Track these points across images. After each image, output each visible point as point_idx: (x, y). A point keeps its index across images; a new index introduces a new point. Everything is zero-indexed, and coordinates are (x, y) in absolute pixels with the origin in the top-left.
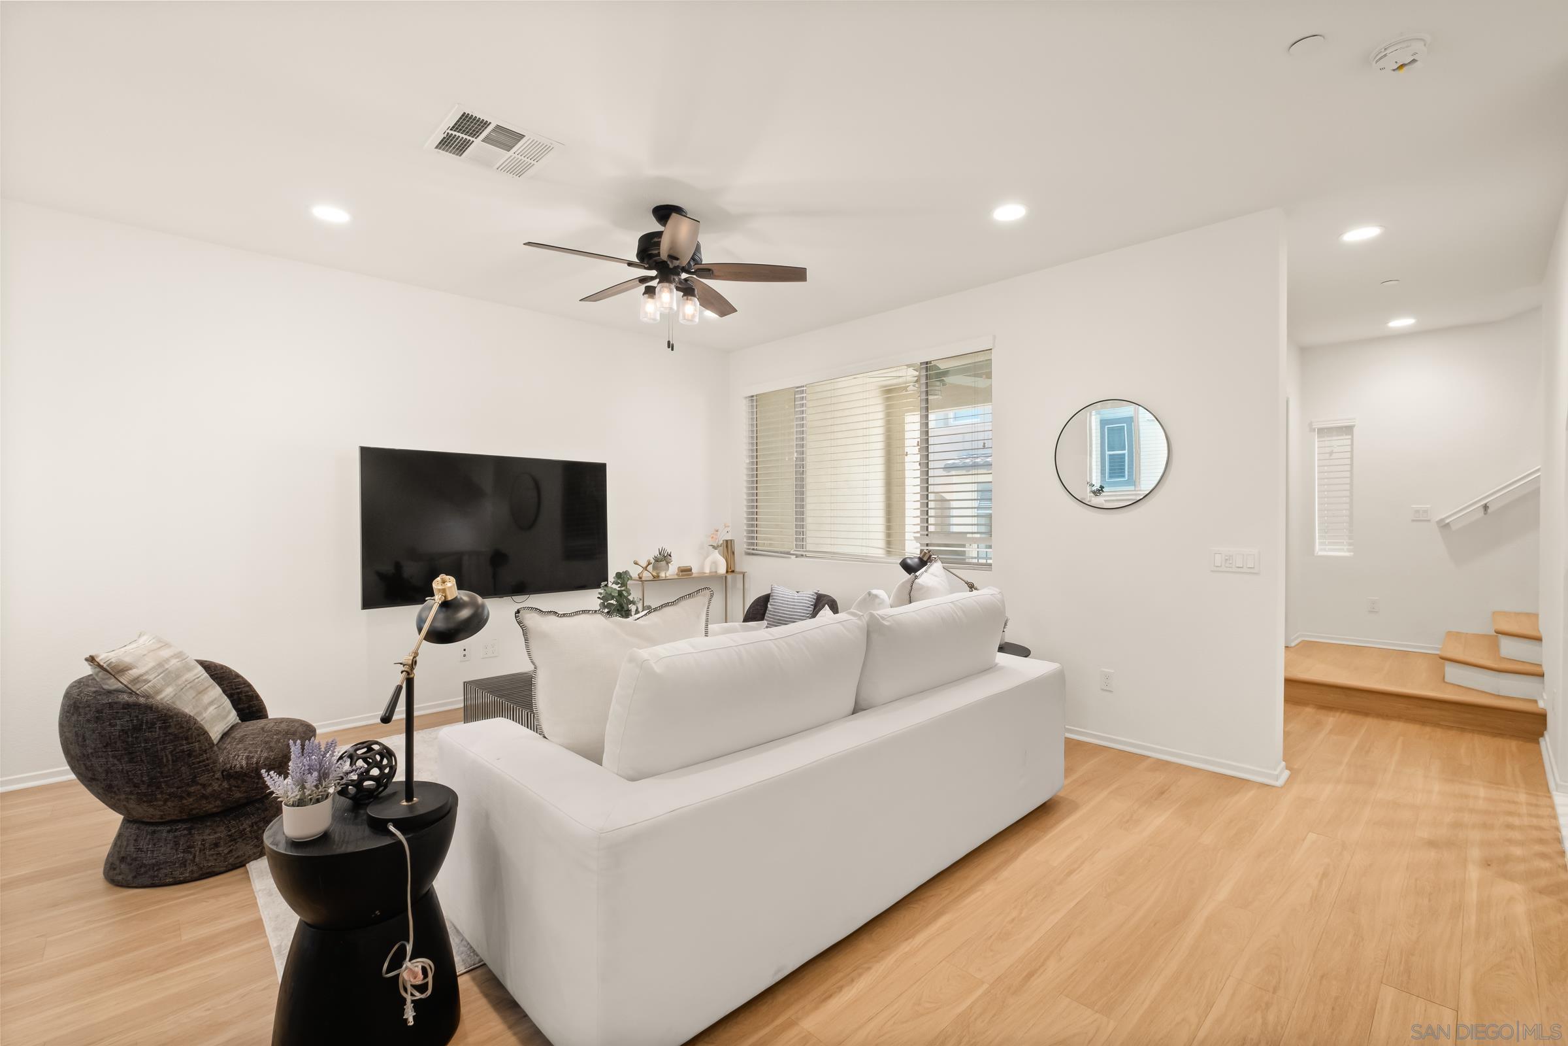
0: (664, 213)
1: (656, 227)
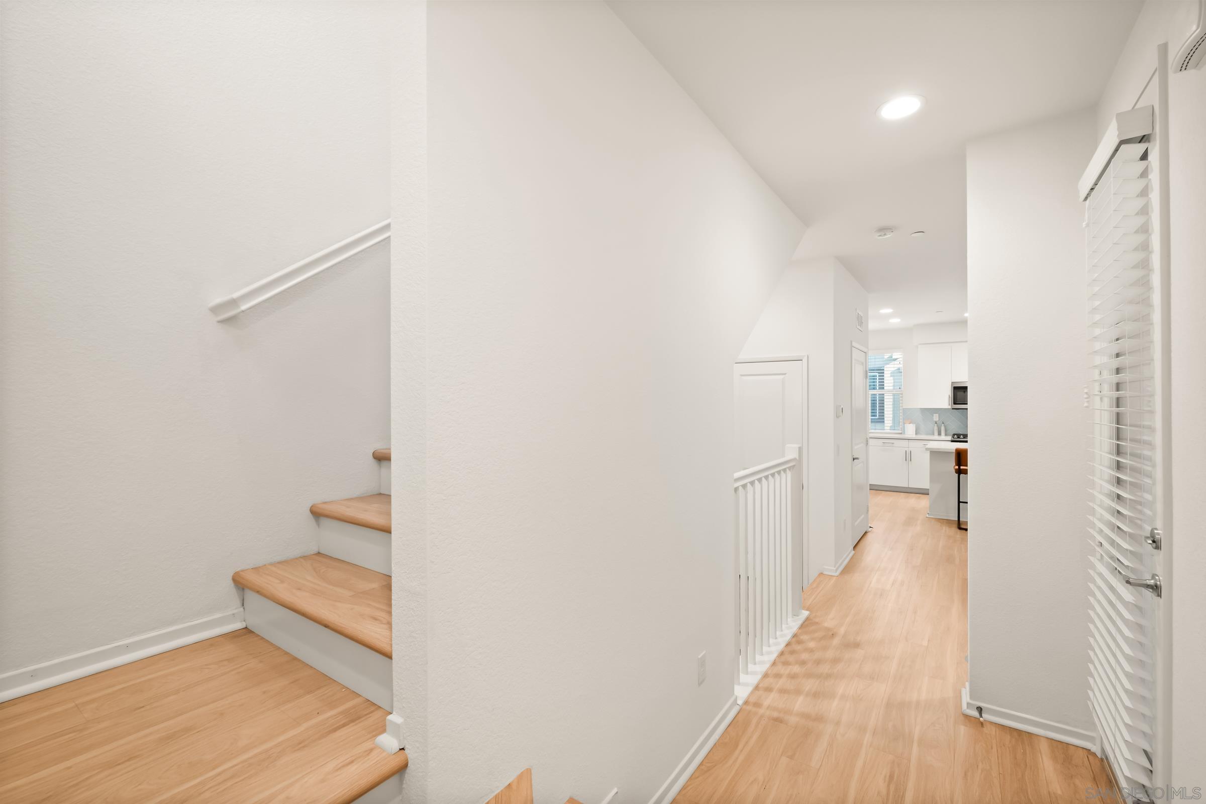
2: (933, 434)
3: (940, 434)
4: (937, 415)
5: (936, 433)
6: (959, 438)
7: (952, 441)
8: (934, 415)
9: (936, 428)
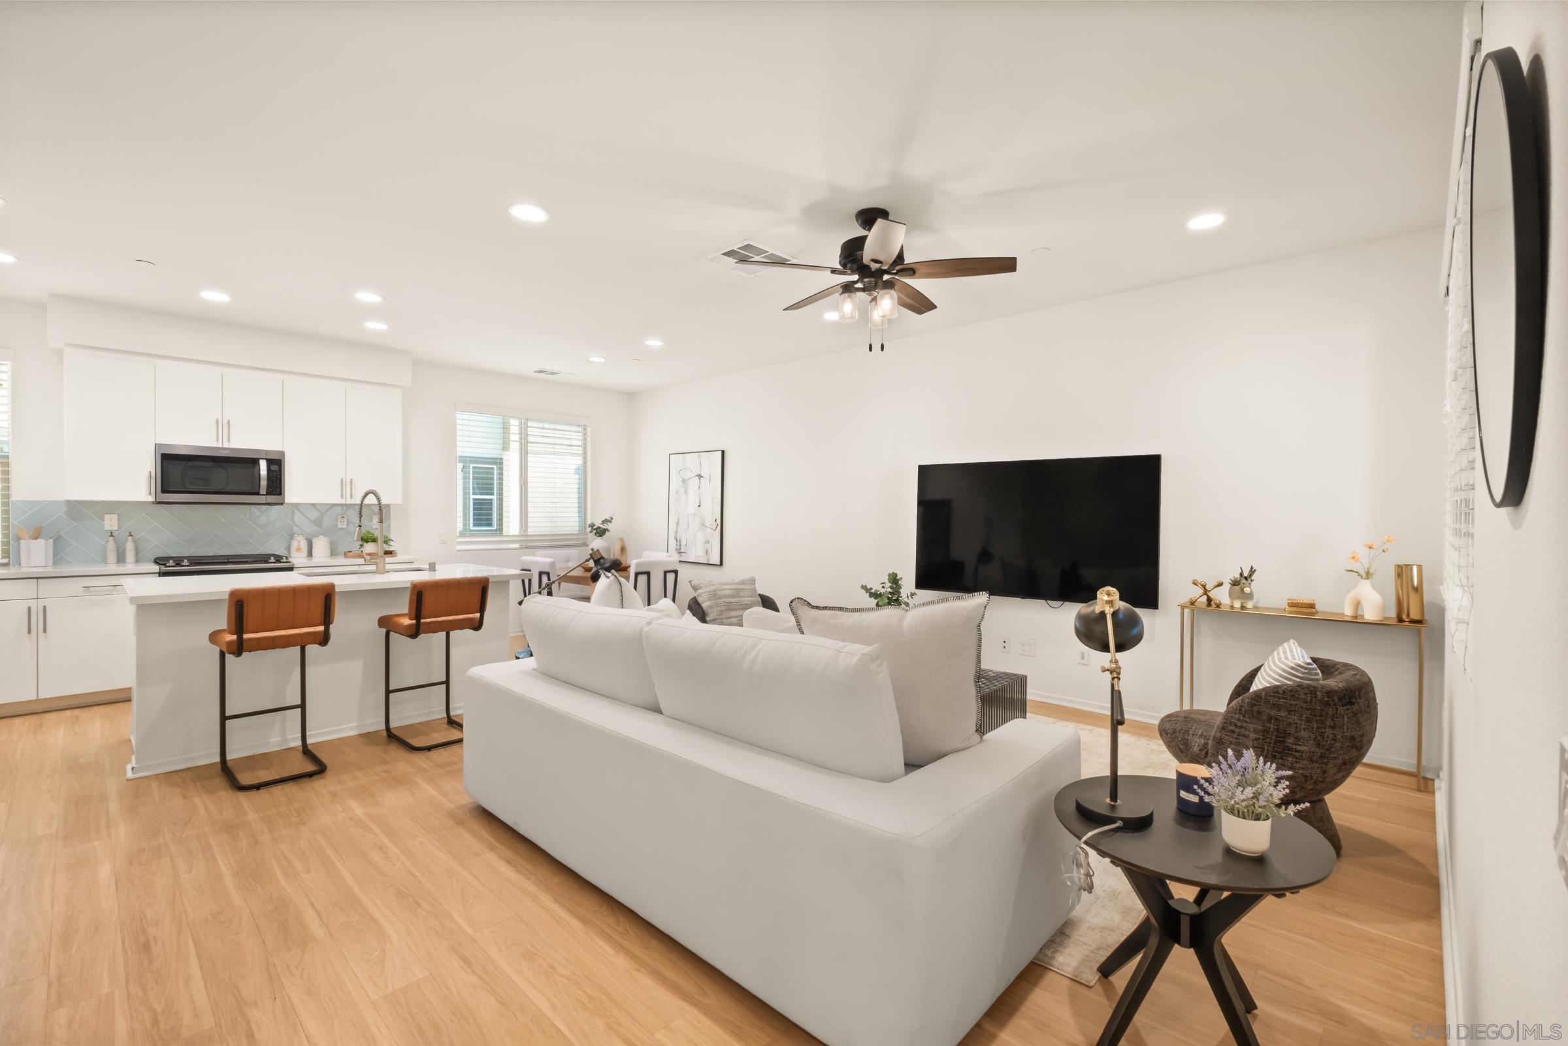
0: (869, 217)
1: (859, 232)
2: (105, 561)
3: (121, 559)
4: (115, 516)
5: (112, 557)
6: (178, 565)
7: (162, 574)
8: (106, 516)
9: (111, 545)
